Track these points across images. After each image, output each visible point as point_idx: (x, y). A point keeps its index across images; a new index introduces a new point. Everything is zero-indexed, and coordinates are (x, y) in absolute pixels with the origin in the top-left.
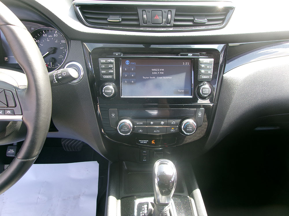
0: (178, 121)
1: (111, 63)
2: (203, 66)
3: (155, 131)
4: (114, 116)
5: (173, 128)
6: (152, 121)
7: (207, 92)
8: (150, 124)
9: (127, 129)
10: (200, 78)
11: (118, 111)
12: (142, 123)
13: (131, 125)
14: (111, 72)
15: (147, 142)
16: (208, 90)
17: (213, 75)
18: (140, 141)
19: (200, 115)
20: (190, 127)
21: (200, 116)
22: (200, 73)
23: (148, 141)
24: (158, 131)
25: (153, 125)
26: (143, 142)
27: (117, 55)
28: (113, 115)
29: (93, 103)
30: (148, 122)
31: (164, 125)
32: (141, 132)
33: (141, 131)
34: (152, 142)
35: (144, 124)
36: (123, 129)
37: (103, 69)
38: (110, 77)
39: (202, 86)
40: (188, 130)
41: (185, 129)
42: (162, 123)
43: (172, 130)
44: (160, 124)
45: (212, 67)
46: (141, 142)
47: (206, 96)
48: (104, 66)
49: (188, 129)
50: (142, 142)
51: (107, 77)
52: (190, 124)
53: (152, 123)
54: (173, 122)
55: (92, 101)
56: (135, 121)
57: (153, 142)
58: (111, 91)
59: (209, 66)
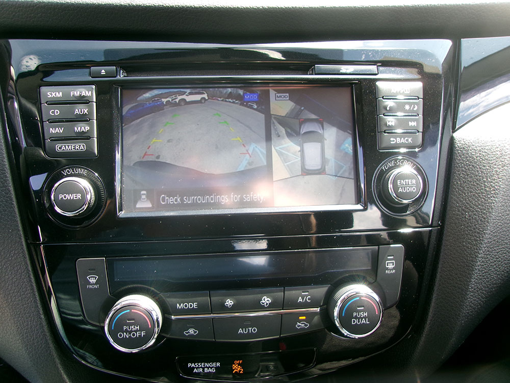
0: (320, 291)
1: (84, 101)
2: (389, 103)
3: (240, 331)
4: (96, 283)
5: (304, 318)
6: (229, 296)
7: (411, 189)
8: (223, 308)
9: (141, 330)
10: (384, 145)
11: (110, 266)
12: (195, 305)
13: (157, 313)
14: (83, 129)
15: (217, 368)
16: (414, 181)
17: (423, 132)
18: (193, 365)
19: (391, 266)
20: (361, 311)
21: (390, 270)
22: (385, 128)
23: (218, 364)
24: (253, 330)
25: (234, 309)
26: (201, 370)
27: (103, 72)
28: (93, 281)
29: (26, 241)
30: (215, 299)
31: (272, 306)
32: (192, 335)
33: (191, 331)
34: (234, 366)
35: (201, 309)
36: (126, 331)
37: (54, 121)
38: (80, 147)
39: (391, 168)
40: (354, 322)
41: (346, 319)
42: (266, 300)
43: (302, 325)
44: (259, 307)
45: (418, 106)
46: (195, 370)
47: (405, 202)
48: (57, 112)
49: (357, 321)
50: (198, 367)
51: (68, 147)
52: (360, 303)
53: (229, 302)
54: (303, 295)
55: (22, 233)
56: (169, 297)
57: (237, 368)
58: (79, 196)
59: (410, 104)
